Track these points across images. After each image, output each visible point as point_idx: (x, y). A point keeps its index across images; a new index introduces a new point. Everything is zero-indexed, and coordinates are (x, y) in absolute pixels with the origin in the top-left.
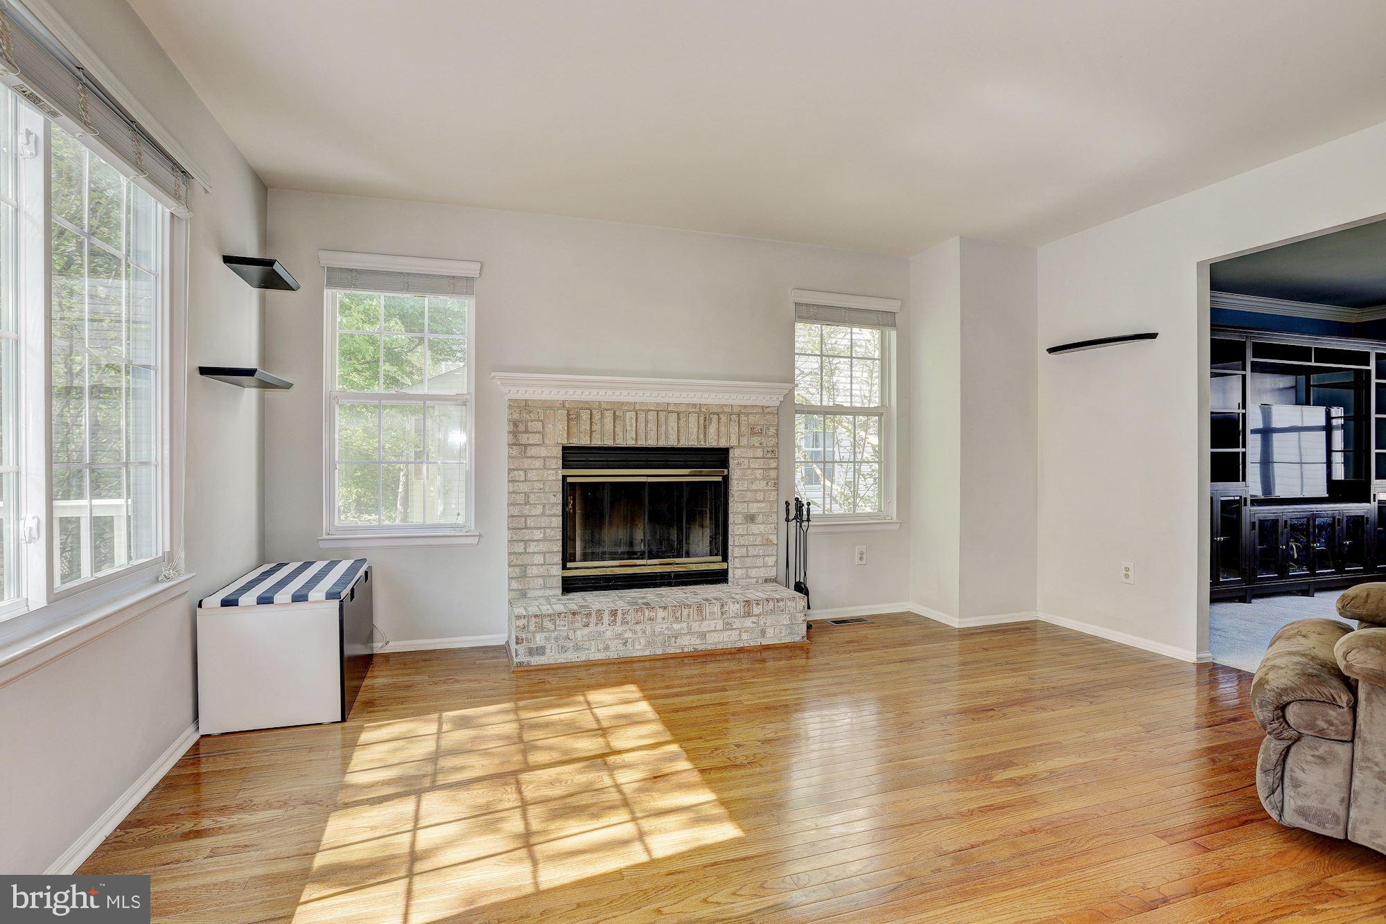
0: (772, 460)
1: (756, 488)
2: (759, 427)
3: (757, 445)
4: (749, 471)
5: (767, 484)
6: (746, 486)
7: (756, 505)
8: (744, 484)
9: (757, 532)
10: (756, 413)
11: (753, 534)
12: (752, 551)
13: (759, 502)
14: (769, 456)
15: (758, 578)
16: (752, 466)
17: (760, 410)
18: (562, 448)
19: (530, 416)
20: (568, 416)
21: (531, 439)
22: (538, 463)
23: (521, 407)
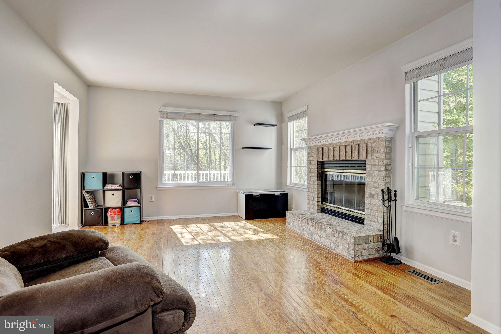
0: (382, 166)
1: (375, 181)
2: (376, 149)
3: (375, 158)
4: (372, 171)
5: (380, 178)
6: (370, 179)
7: (374, 189)
8: (369, 178)
9: (375, 204)
10: (375, 142)
11: (373, 204)
12: (373, 213)
13: (376, 188)
14: (381, 164)
15: (375, 228)
16: (373, 169)
17: (377, 140)
18: (318, 162)
19: (311, 151)
20: (318, 150)
21: (312, 159)
22: (313, 167)
23: (310, 148)
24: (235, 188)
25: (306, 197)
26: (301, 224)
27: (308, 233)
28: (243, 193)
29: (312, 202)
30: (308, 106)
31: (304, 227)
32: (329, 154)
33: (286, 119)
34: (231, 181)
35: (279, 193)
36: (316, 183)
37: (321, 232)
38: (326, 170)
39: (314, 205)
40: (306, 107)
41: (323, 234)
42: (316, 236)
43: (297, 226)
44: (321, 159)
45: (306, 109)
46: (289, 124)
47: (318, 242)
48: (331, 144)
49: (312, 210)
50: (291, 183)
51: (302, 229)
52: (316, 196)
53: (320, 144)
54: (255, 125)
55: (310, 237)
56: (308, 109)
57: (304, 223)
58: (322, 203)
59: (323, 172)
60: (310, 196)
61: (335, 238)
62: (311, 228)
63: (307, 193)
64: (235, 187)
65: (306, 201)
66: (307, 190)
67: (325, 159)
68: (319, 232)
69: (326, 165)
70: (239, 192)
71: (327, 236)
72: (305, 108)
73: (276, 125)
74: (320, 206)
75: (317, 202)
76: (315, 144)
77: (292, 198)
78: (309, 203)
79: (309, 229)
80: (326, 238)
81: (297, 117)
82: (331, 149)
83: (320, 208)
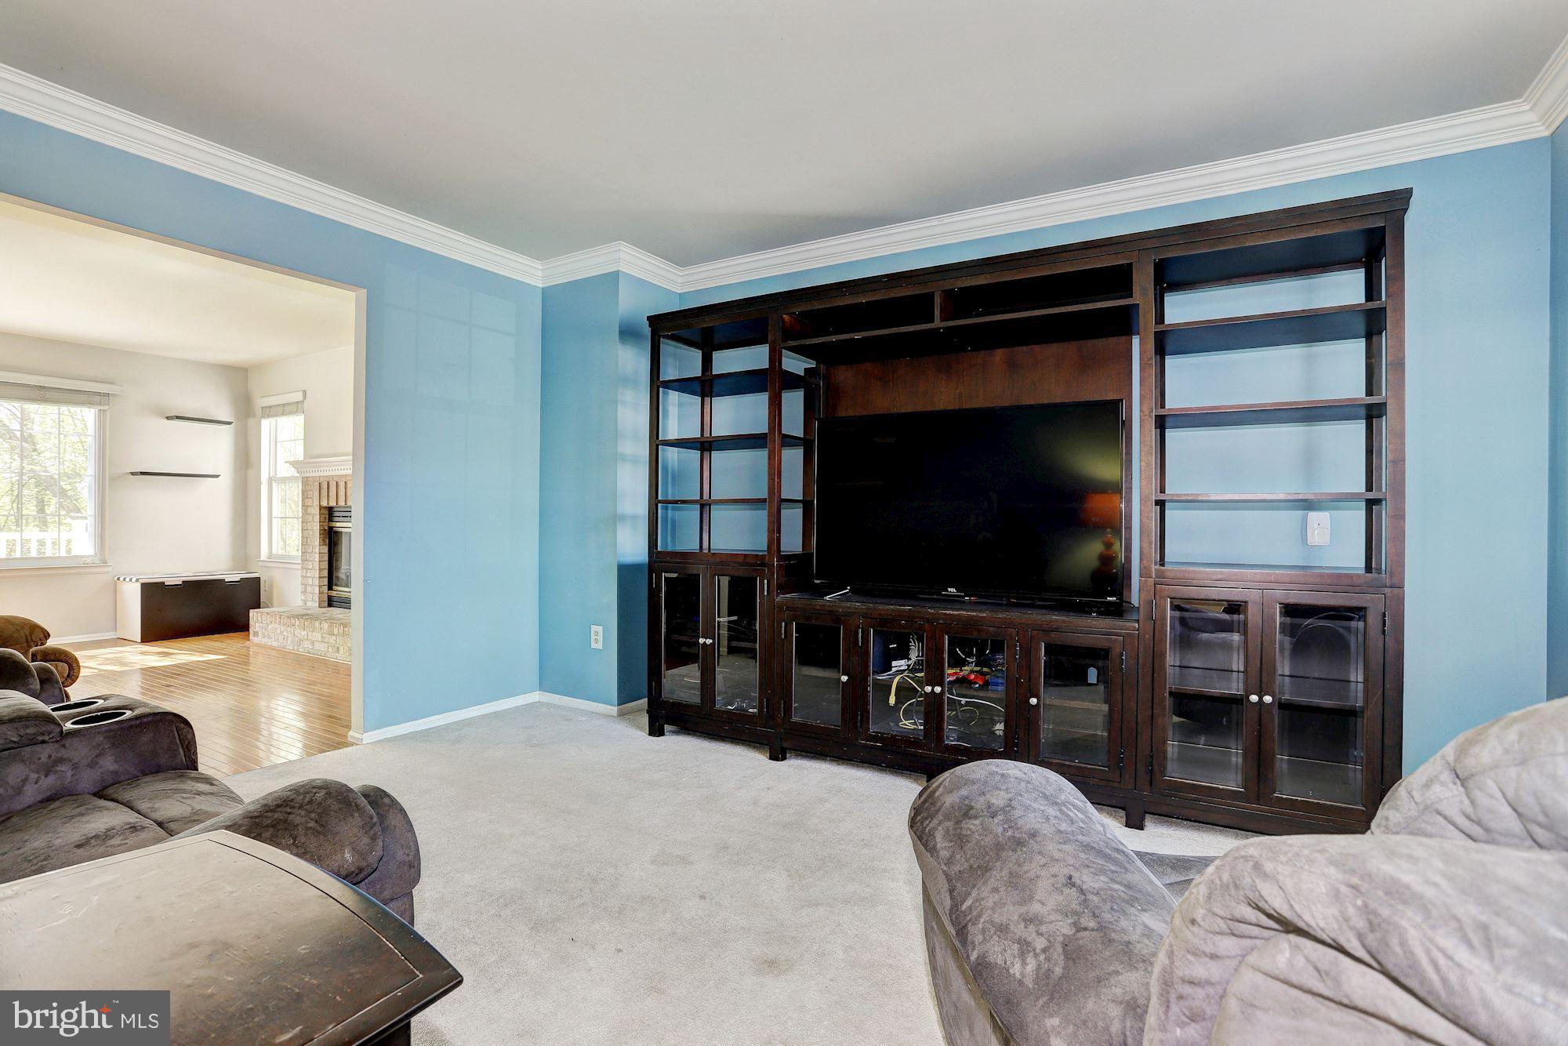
18: (321, 508)
19: (308, 488)
20: (320, 487)
21: (309, 502)
22: (311, 518)
23: (306, 481)
24: (108, 573)
25: (300, 579)
26: (279, 630)
27: (292, 641)
28: (134, 580)
29: (309, 589)
30: (305, 392)
31: (285, 634)
32: (339, 495)
33: (259, 412)
34: (96, 553)
35: (237, 578)
36: (317, 551)
37: (314, 634)
38: (338, 524)
39: (313, 594)
40: (301, 394)
41: (317, 636)
42: (306, 644)
43: (272, 635)
44: (325, 504)
45: (301, 399)
46: (266, 424)
47: (309, 653)
48: (342, 476)
49: (309, 604)
50: (270, 555)
51: (281, 637)
52: (317, 576)
53: (322, 474)
54: (168, 418)
55: (295, 649)
56: (305, 397)
57: (284, 625)
58: (330, 588)
59: (331, 528)
60: (306, 576)
61: (334, 638)
62: (298, 632)
63: (300, 572)
64: (110, 569)
65: (300, 588)
66: (299, 567)
67: (333, 503)
68: (310, 633)
69: (336, 514)
70: (121, 579)
71: (322, 637)
72: (299, 397)
73: (230, 423)
74: (326, 595)
75: (320, 586)
76: (314, 474)
77: (271, 586)
78: (304, 592)
79: (294, 635)
80: (322, 641)
81: (284, 409)
82: (342, 485)
83: (326, 599)
